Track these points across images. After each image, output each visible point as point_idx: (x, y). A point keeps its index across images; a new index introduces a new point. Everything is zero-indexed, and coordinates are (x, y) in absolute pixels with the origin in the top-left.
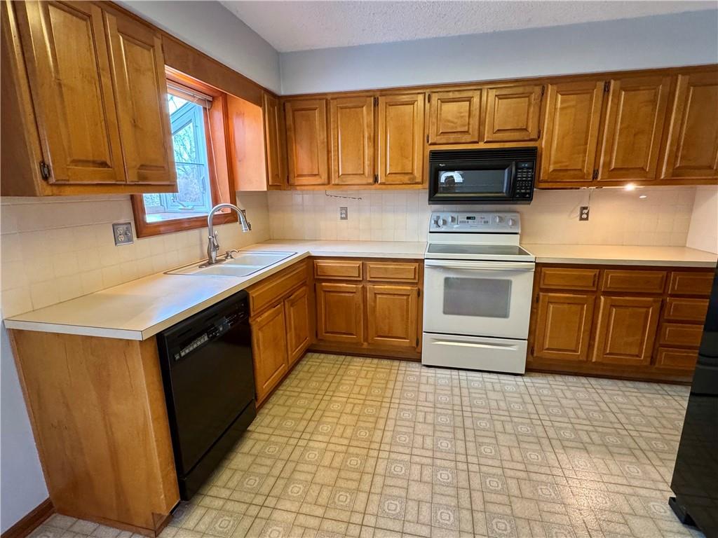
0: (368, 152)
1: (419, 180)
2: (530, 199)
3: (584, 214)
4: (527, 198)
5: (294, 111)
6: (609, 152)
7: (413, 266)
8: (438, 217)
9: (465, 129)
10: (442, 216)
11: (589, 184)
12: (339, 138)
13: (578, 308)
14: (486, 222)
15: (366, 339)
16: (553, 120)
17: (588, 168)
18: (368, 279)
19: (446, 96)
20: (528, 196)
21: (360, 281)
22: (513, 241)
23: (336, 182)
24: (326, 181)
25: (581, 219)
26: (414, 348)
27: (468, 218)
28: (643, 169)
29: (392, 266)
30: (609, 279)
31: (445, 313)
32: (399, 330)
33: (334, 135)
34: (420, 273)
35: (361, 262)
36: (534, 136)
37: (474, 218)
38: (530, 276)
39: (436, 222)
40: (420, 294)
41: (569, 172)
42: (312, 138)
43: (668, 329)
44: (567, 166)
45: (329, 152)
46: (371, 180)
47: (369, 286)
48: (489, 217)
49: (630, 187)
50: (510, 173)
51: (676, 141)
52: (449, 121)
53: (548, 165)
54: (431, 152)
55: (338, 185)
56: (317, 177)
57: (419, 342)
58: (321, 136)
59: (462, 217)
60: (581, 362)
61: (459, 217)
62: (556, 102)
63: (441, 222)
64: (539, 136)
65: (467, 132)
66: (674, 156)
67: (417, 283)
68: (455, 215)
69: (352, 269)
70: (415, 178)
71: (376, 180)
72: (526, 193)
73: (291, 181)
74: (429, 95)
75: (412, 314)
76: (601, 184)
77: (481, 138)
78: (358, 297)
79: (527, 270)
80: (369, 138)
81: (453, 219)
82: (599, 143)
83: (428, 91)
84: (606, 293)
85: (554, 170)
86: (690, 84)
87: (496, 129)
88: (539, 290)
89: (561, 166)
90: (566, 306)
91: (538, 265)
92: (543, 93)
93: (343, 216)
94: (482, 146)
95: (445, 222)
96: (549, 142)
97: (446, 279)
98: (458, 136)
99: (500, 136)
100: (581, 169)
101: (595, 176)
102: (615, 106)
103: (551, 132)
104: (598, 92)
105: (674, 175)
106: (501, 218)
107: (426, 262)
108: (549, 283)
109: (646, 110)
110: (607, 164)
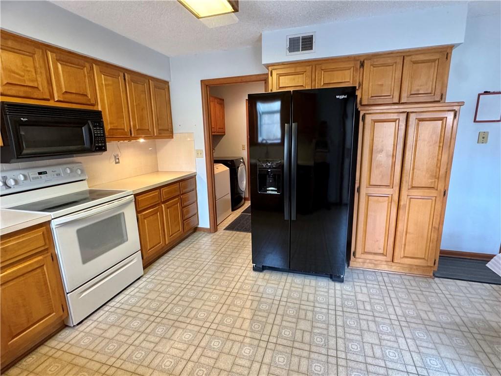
2: (105, 150)
3: (117, 160)
6: (134, 120)
7: (39, 232)
8: (6, 178)
9: (32, 80)
10: (9, 174)
13: (155, 216)
14: (58, 175)
20: (103, 148)
25: (116, 163)
27: (40, 173)
28: (148, 130)
30: (164, 194)
36: (93, 101)
37: (45, 173)
38: (133, 205)
39: (6, 184)
40: (54, 258)
41: (118, 131)
44: (117, 126)
48: (59, 169)
49: (142, 140)
51: (156, 115)
53: (107, 125)
57: (65, 307)
59: (33, 173)
61: (30, 175)
62: (100, 77)
63: (11, 182)
64: (96, 103)
65: (37, 88)
66: (157, 124)
67: (47, 249)
68: (26, 172)
72: (102, 146)
75: (52, 284)
77: (52, 97)
79: (131, 200)
81: (25, 177)
82: (128, 113)
84: (164, 202)
85: (110, 129)
86: (154, 86)
87: (64, 90)
88: (139, 212)
89: (113, 126)
90: (151, 217)
92: (92, 69)
94: (53, 104)
95: (16, 182)
96: (103, 106)
97: (78, 231)
98: (29, 90)
99: (69, 97)
100: (124, 129)
101: (131, 134)
102: (131, 90)
103: (102, 100)
104: (121, 79)
105: (160, 134)
106: (68, 171)
107: (54, 224)
108: (142, 206)
109: (143, 96)
110: (135, 126)
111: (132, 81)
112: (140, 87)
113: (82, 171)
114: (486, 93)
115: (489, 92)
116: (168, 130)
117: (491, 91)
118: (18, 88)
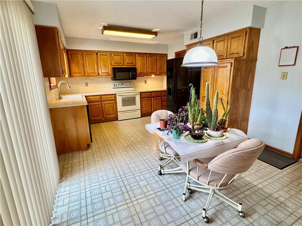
0: (96, 67)
1: (110, 74)
2: (136, 79)
3: (146, 82)
4: (135, 79)
5: (71, 54)
6: (149, 69)
7: (114, 96)
8: (115, 84)
9: (120, 62)
10: (116, 84)
11: (146, 75)
12: (87, 63)
13: (148, 101)
14: (126, 85)
15: (103, 117)
16: (138, 62)
17: (146, 72)
18: (102, 100)
19: (115, 54)
21: (100, 101)
22: (133, 89)
23: (87, 75)
24: (84, 75)
25: (145, 83)
26: (116, 117)
28: (155, 72)
29: (108, 96)
30: (153, 94)
31: (123, 106)
32: (112, 113)
33: (85, 62)
34: (115, 97)
35: (100, 96)
36: (135, 65)
37: (123, 84)
38: (139, 95)
39: (114, 85)
40: (116, 102)
42: (78, 63)
43: (163, 103)
44: (142, 72)
45: (84, 66)
46: (98, 75)
47: (103, 102)
48: (127, 83)
49: (153, 76)
50: (131, 73)
51: (159, 67)
52: (116, 60)
53: (138, 71)
54: (113, 68)
55: (88, 76)
56: (80, 74)
57: (117, 115)
58: (81, 62)
59: (120, 84)
60: (150, 112)
62: (138, 58)
63: (116, 85)
64: (136, 65)
65: (121, 63)
66: (159, 70)
67: (115, 100)
69: (98, 98)
70: (109, 74)
71: (99, 74)
73: (72, 75)
74: (111, 54)
75: (115, 108)
76: (148, 75)
77: (124, 65)
78: (100, 106)
79: (139, 94)
80: (96, 63)
81: (119, 84)
82: (147, 67)
83: (110, 53)
84: (153, 97)
85: (140, 72)
86: (160, 57)
87: (127, 63)
88: (141, 98)
90: (146, 101)
91: (140, 93)
92: (136, 56)
93: (87, 85)
94: (124, 67)
95: (117, 85)
96: (138, 66)
97: (122, 98)
98: (119, 64)
99: (128, 64)
100: (145, 72)
101: (147, 74)
102: (149, 60)
103: (138, 64)
104: (145, 57)
105: (160, 74)
106: (129, 84)
107: (117, 94)
108: (143, 96)
109: (154, 61)
110: (149, 71)
111: (149, 56)
112: (153, 58)
113: (133, 85)
114: (286, 48)
115: (288, 47)
116: (164, 72)
117: (289, 46)
118: (117, 64)
